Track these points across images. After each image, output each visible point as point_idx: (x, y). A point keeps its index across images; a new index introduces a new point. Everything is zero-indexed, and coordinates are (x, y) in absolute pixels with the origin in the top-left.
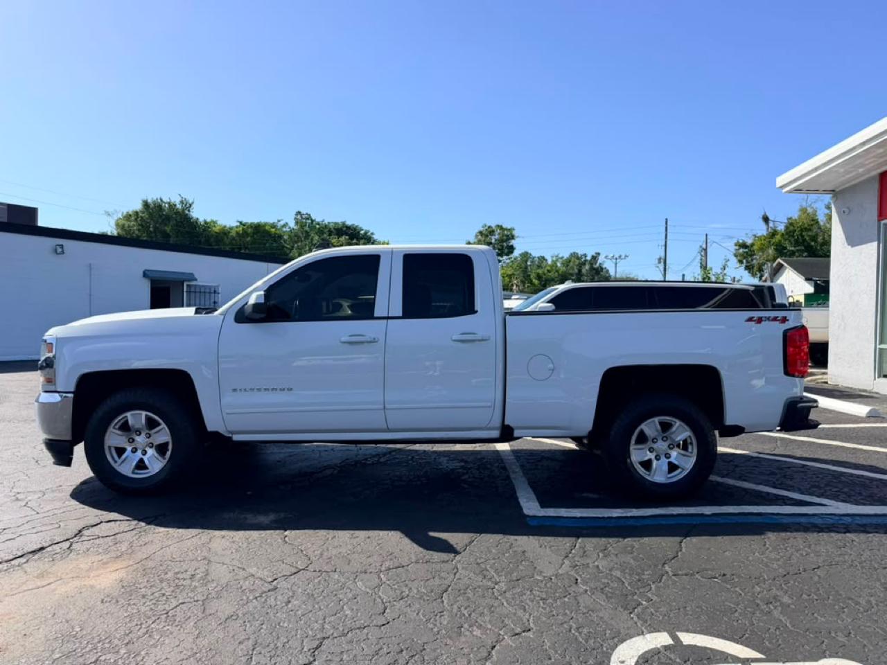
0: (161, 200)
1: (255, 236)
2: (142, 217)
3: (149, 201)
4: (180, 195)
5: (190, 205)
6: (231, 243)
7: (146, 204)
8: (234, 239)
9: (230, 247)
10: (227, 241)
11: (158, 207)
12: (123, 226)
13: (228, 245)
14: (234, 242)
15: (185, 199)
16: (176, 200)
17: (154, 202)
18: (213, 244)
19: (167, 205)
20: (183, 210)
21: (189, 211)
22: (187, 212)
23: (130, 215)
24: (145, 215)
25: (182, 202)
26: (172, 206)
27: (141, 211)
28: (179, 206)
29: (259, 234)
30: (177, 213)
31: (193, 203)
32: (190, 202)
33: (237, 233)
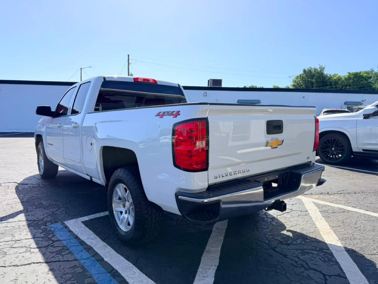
0: (311, 68)
1: (354, 79)
2: (303, 77)
3: (306, 69)
4: (319, 64)
5: (324, 68)
6: (342, 84)
7: (305, 71)
8: (343, 82)
9: (341, 85)
10: (340, 82)
11: (310, 71)
12: (295, 81)
13: (340, 85)
14: (343, 83)
15: (322, 66)
16: (318, 67)
17: (308, 70)
18: (333, 85)
19: (313, 70)
20: (321, 71)
21: (323, 71)
22: (322, 72)
23: (298, 76)
24: (304, 75)
25: (320, 68)
26: (315, 70)
27: (302, 74)
28: (319, 70)
29: (357, 78)
30: (318, 73)
31: (325, 67)
32: (324, 67)
33: (346, 79)
